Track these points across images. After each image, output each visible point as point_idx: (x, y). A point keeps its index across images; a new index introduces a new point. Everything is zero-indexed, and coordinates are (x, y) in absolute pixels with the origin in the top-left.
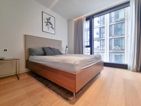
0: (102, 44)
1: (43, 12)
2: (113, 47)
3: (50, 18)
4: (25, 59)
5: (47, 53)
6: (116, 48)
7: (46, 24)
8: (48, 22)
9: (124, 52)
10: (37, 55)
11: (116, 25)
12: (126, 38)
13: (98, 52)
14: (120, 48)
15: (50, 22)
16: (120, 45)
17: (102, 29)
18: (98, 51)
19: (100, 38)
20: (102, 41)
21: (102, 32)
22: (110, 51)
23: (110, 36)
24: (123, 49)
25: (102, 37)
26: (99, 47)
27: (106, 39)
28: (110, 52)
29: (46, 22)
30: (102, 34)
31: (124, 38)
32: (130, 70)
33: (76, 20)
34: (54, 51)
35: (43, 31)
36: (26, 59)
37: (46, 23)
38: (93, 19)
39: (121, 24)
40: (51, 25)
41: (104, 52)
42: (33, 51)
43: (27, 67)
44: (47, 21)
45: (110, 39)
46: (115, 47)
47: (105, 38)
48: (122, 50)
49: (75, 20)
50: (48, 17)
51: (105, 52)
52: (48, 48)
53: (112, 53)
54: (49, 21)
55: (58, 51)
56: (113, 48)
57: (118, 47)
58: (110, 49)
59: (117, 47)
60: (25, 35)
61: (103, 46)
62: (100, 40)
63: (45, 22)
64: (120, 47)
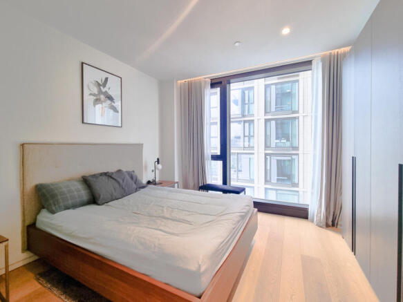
0: (247, 134)
1: (82, 63)
2: (274, 141)
3: (107, 79)
4: (24, 221)
5: (100, 196)
6: (279, 145)
7: (93, 98)
8: (100, 92)
9: (298, 154)
10: (67, 208)
11: (279, 86)
12: (301, 119)
13: (238, 154)
14: (288, 144)
15: (106, 91)
16: (289, 134)
17: (246, 92)
18: (239, 152)
19: (244, 116)
20: (247, 125)
21: (247, 102)
22: (267, 152)
23: (266, 112)
24: (294, 145)
25: (246, 113)
26: (239, 138)
27: (258, 120)
28: (266, 155)
29: (94, 95)
30: (247, 106)
31: (297, 120)
32: (313, 221)
33: (184, 84)
34: (121, 181)
35: (83, 122)
36: (28, 223)
37: (95, 98)
38: (228, 85)
39: (290, 85)
40: (109, 102)
41: (253, 154)
42: (54, 196)
43: (29, 246)
44: (95, 90)
45: (267, 121)
46: (278, 141)
47: (255, 118)
48: (293, 150)
49: (179, 82)
50: (101, 77)
51: (256, 155)
52: (101, 174)
53: (270, 154)
54: (104, 90)
55: (132, 178)
56: (273, 145)
57: (285, 141)
58: (267, 147)
59: (282, 141)
60: (23, 145)
61: (250, 137)
62: (241, 121)
63: (91, 94)
64: (288, 140)
